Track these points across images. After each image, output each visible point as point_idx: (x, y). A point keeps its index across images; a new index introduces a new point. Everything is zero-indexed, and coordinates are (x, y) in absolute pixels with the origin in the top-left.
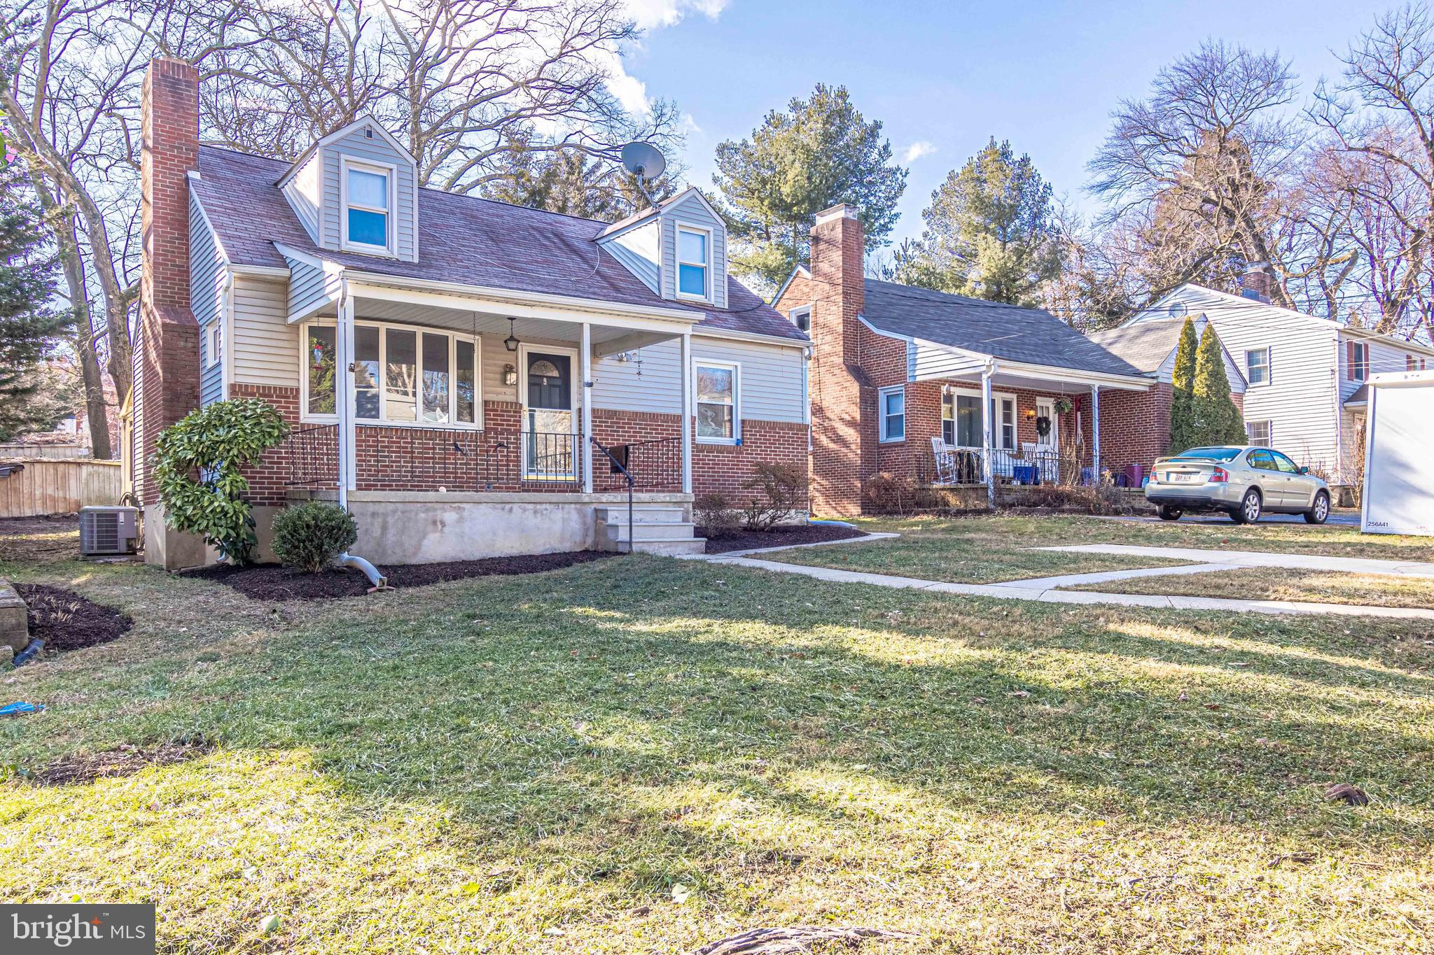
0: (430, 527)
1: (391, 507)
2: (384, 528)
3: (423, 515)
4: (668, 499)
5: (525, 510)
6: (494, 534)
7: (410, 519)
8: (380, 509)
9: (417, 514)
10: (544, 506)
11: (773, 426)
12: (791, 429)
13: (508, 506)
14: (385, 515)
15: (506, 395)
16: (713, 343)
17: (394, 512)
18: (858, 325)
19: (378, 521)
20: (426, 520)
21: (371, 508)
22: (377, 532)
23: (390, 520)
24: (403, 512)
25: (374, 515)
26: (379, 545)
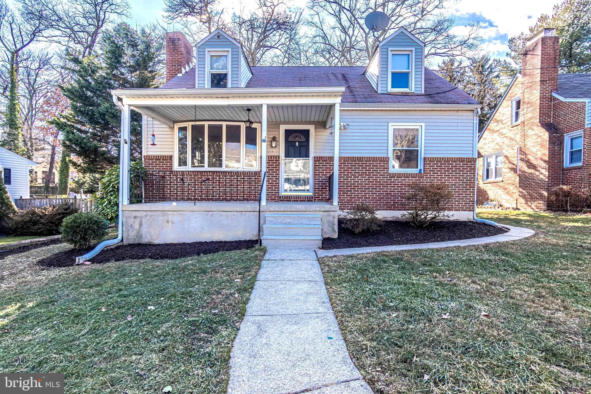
0: (166, 224)
1: (144, 213)
2: (141, 224)
3: (161, 218)
4: (318, 209)
5: (221, 215)
6: (202, 228)
7: (154, 220)
8: (138, 214)
9: (158, 217)
10: (233, 213)
11: (447, 160)
12: (462, 161)
13: (211, 213)
14: (142, 217)
15: (274, 152)
16: (402, 113)
17: (146, 216)
18: (552, 99)
19: (138, 221)
20: (163, 220)
21: (135, 214)
22: (137, 226)
23: (144, 220)
24: (151, 216)
25: (135, 217)
26: (138, 233)
